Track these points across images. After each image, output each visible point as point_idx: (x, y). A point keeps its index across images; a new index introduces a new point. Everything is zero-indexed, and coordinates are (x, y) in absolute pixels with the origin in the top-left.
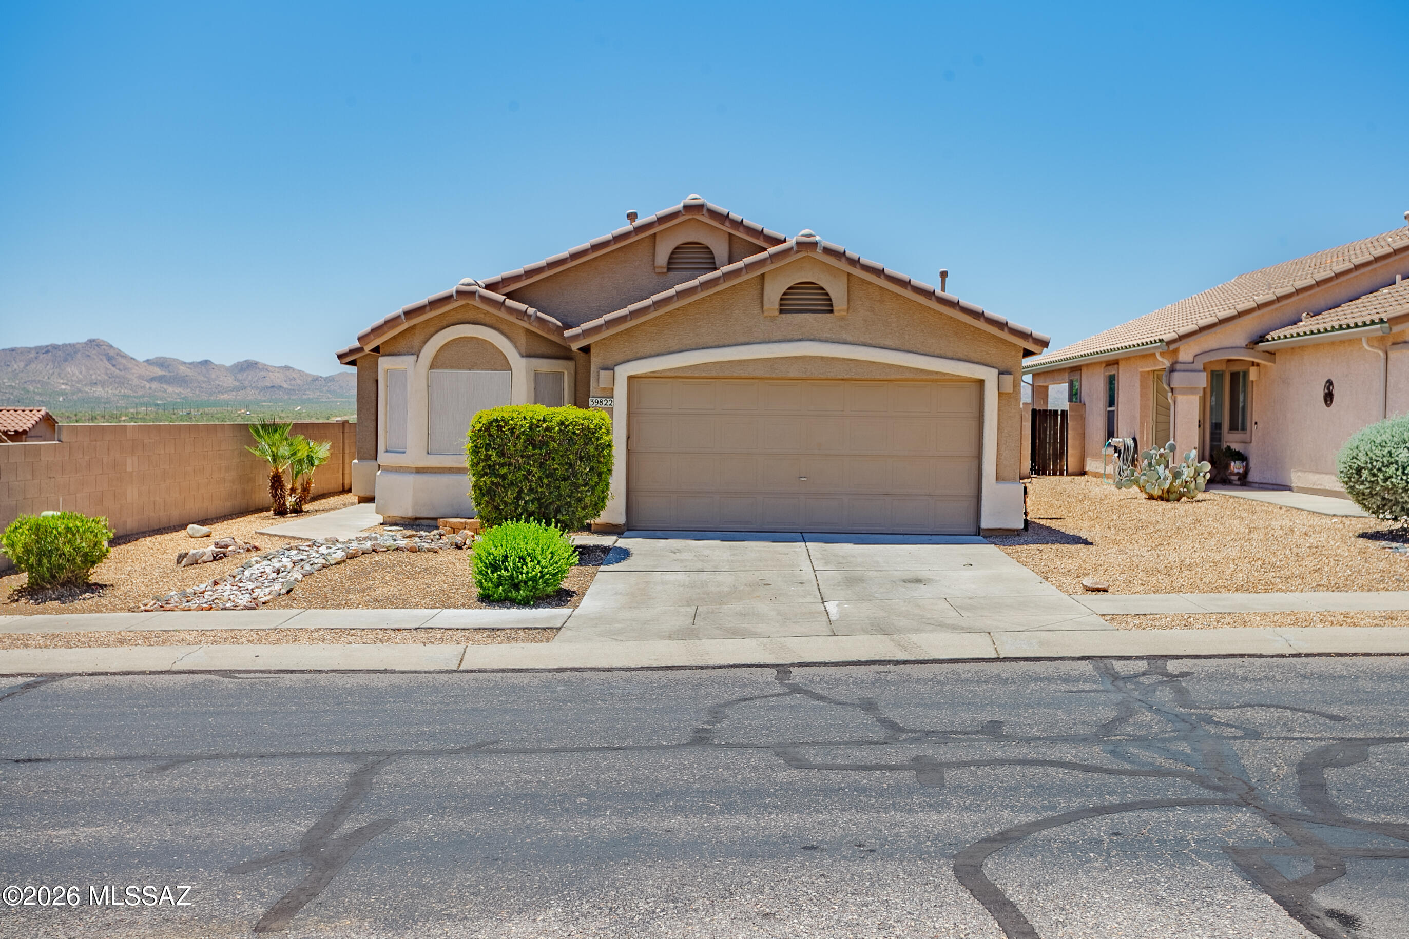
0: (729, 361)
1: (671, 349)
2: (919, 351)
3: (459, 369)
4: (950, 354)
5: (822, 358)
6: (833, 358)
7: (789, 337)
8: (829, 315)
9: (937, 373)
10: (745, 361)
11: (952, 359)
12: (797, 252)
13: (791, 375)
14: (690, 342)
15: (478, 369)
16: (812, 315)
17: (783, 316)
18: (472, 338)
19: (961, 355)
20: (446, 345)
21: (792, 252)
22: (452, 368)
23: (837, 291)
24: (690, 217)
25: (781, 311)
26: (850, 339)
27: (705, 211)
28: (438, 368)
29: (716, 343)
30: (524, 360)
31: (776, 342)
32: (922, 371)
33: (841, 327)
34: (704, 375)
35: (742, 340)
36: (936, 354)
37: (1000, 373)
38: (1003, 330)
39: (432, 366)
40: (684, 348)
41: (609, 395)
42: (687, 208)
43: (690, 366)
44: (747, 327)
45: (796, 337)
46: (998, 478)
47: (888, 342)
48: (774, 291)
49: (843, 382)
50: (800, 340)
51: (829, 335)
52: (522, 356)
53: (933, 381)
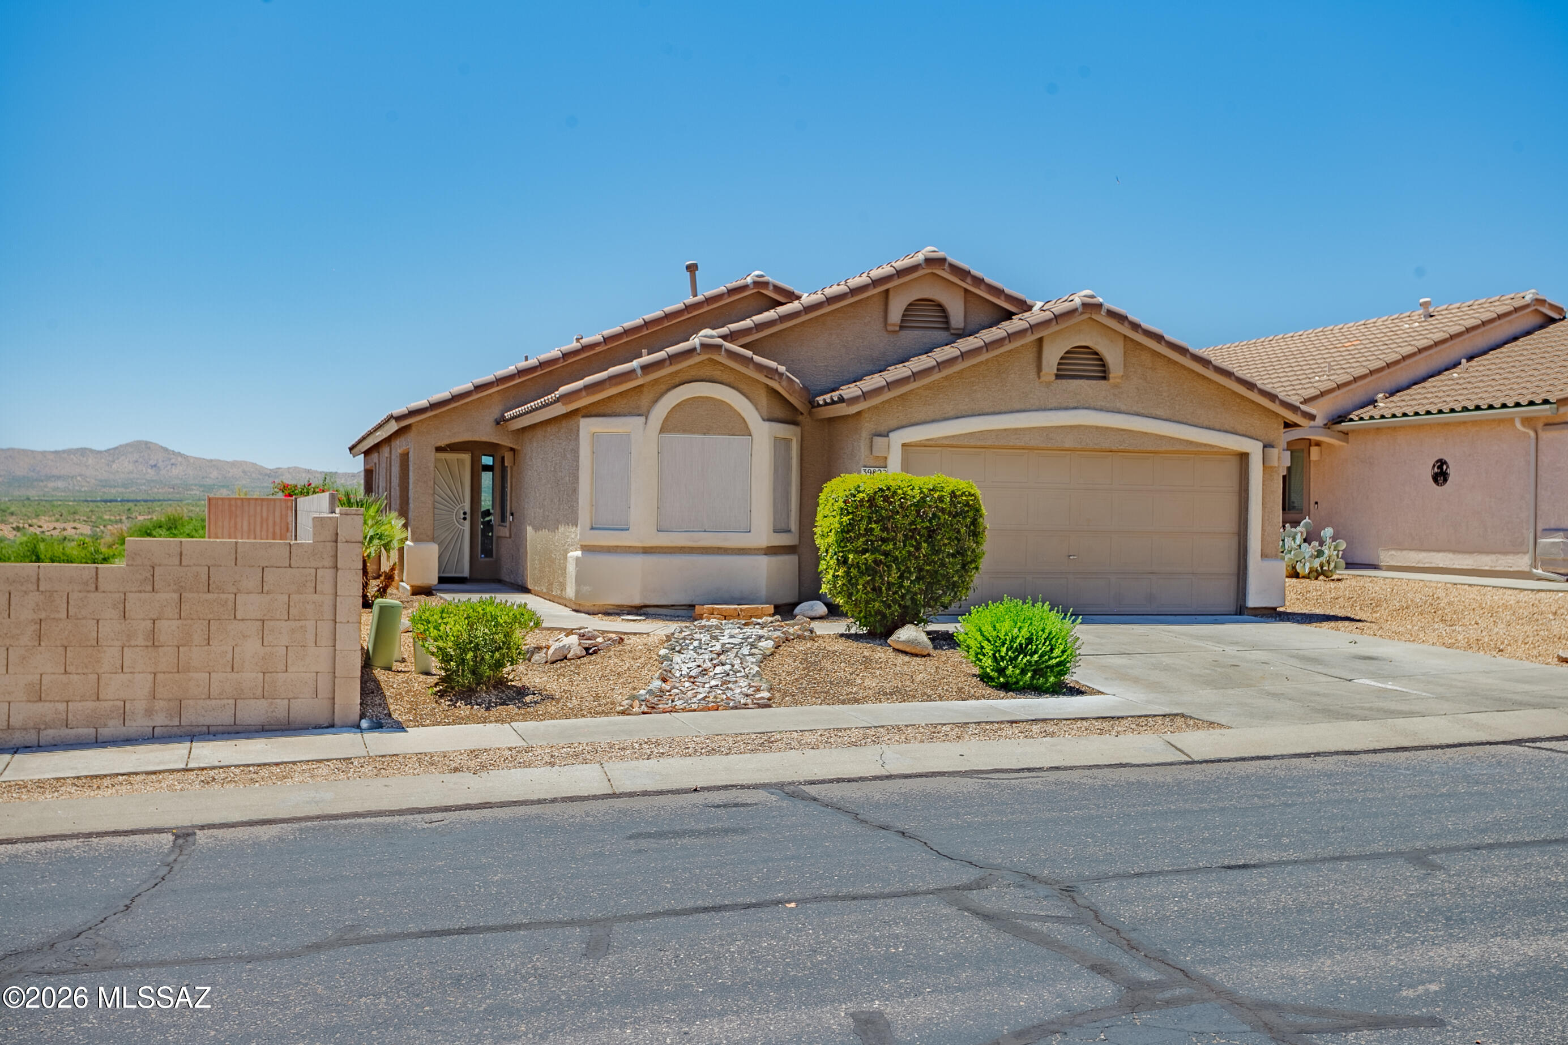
0: (1005, 430)
1: (947, 415)
2: (1189, 422)
3: (693, 433)
4: (1218, 426)
5: (1097, 428)
6: (1107, 428)
7: (1065, 405)
8: (1103, 382)
9: (1205, 445)
10: (1020, 429)
11: (1219, 430)
12: (1082, 313)
13: (1067, 446)
14: (966, 407)
15: (714, 434)
16: (1086, 381)
17: (1059, 381)
18: (707, 398)
19: (1227, 427)
20: (678, 405)
21: (1077, 314)
22: (685, 431)
23: (1113, 355)
24: (930, 271)
25: (1058, 377)
26: (1123, 408)
27: (946, 266)
28: (669, 431)
29: (992, 410)
30: (767, 423)
31: (1051, 409)
32: (1191, 443)
33: (1114, 395)
34: (979, 443)
35: (1018, 407)
36: (1204, 425)
37: (1265, 446)
38: (1274, 402)
39: (662, 430)
40: (959, 415)
41: (882, 464)
42: (929, 261)
43: (966, 434)
44: (1023, 393)
45: (1071, 405)
46: (1264, 556)
47: (1159, 412)
48: (1052, 356)
49: (1110, 453)
50: (1075, 408)
51: (1103, 404)
52: (764, 420)
53: (1196, 453)
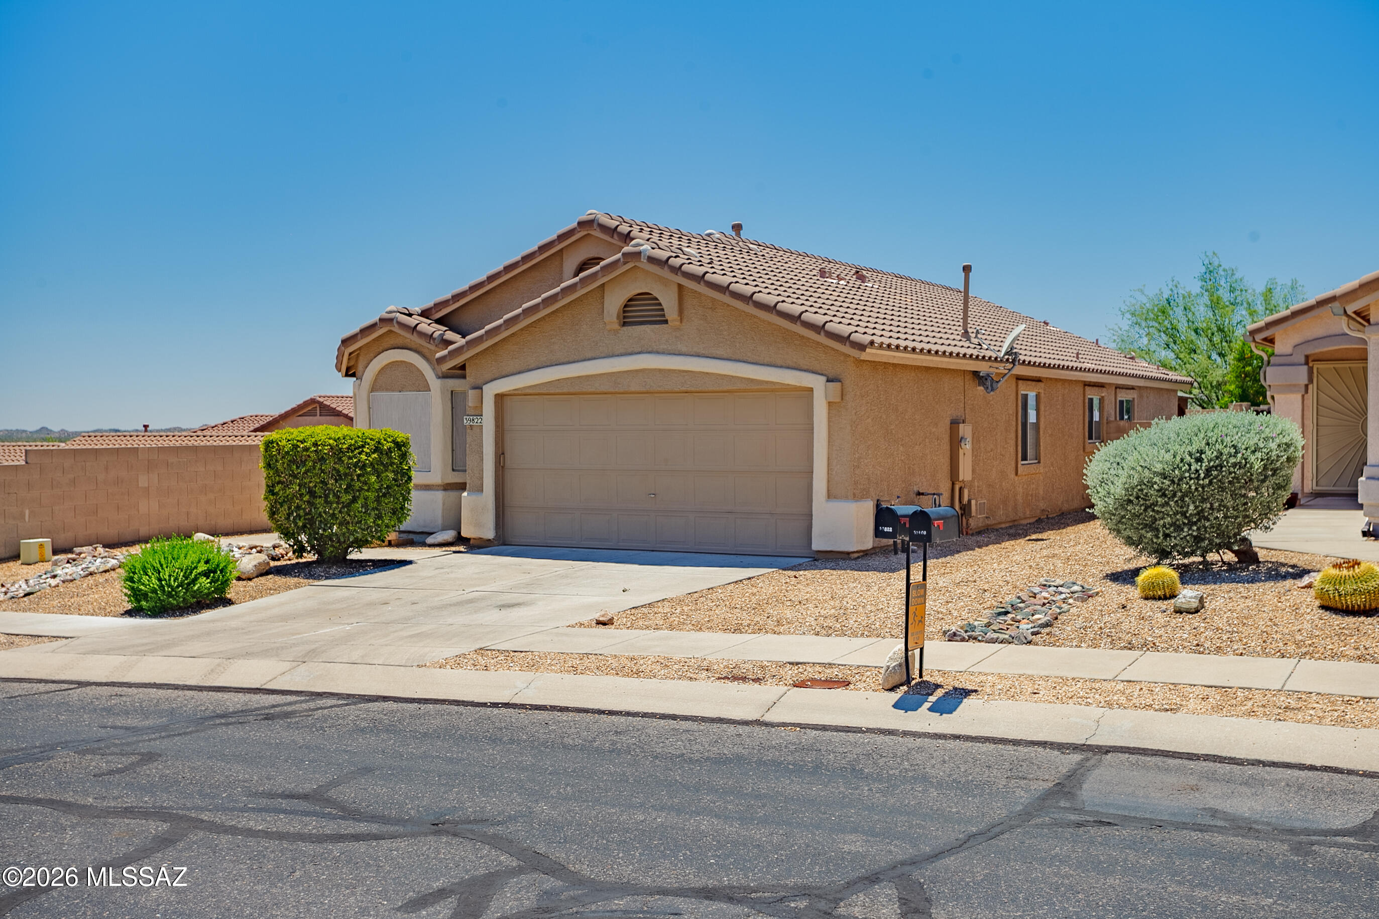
0: (579, 377)
1: (530, 367)
2: (749, 360)
3: (393, 391)
4: (779, 362)
5: (660, 370)
6: (669, 370)
7: (630, 351)
8: (665, 326)
9: (767, 382)
10: (592, 376)
11: (781, 367)
12: (625, 263)
13: (633, 389)
14: (545, 359)
15: (407, 391)
16: (649, 326)
17: (625, 328)
18: (401, 362)
19: (791, 364)
20: (382, 369)
21: (620, 264)
22: (387, 390)
23: (668, 301)
24: (586, 233)
25: (625, 324)
26: (684, 349)
27: (595, 226)
28: (377, 390)
29: (567, 360)
30: (439, 380)
31: (618, 356)
32: (752, 380)
33: (676, 337)
34: (557, 391)
35: (589, 355)
36: (765, 362)
37: (828, 381)
38: (819, 333)
39: (374, 389)
40: (540, 366)
41: (478, 412)
42: (581, 224)
44: (594, 341)
45: (636, 350)
46: (830, 496)
47: (720, 352)
48: (614, 304)
49: (687, 394)
50: (639, 353)
51: (665, 347)
52: (439, 378)
53: (773, 391)
